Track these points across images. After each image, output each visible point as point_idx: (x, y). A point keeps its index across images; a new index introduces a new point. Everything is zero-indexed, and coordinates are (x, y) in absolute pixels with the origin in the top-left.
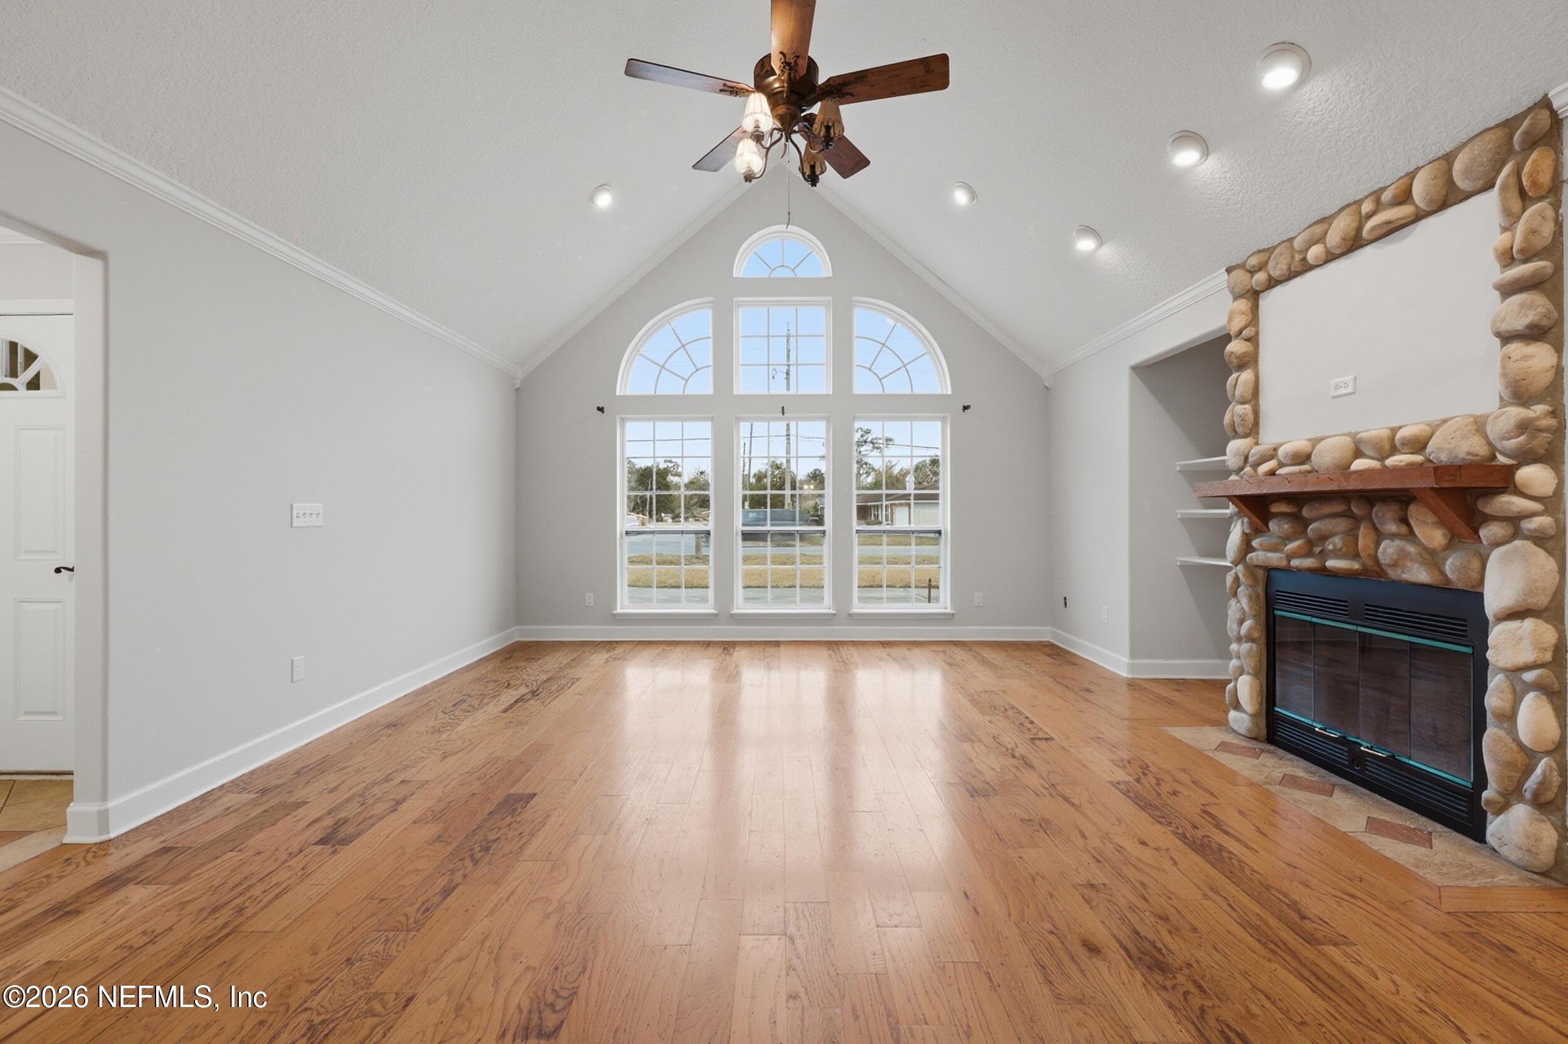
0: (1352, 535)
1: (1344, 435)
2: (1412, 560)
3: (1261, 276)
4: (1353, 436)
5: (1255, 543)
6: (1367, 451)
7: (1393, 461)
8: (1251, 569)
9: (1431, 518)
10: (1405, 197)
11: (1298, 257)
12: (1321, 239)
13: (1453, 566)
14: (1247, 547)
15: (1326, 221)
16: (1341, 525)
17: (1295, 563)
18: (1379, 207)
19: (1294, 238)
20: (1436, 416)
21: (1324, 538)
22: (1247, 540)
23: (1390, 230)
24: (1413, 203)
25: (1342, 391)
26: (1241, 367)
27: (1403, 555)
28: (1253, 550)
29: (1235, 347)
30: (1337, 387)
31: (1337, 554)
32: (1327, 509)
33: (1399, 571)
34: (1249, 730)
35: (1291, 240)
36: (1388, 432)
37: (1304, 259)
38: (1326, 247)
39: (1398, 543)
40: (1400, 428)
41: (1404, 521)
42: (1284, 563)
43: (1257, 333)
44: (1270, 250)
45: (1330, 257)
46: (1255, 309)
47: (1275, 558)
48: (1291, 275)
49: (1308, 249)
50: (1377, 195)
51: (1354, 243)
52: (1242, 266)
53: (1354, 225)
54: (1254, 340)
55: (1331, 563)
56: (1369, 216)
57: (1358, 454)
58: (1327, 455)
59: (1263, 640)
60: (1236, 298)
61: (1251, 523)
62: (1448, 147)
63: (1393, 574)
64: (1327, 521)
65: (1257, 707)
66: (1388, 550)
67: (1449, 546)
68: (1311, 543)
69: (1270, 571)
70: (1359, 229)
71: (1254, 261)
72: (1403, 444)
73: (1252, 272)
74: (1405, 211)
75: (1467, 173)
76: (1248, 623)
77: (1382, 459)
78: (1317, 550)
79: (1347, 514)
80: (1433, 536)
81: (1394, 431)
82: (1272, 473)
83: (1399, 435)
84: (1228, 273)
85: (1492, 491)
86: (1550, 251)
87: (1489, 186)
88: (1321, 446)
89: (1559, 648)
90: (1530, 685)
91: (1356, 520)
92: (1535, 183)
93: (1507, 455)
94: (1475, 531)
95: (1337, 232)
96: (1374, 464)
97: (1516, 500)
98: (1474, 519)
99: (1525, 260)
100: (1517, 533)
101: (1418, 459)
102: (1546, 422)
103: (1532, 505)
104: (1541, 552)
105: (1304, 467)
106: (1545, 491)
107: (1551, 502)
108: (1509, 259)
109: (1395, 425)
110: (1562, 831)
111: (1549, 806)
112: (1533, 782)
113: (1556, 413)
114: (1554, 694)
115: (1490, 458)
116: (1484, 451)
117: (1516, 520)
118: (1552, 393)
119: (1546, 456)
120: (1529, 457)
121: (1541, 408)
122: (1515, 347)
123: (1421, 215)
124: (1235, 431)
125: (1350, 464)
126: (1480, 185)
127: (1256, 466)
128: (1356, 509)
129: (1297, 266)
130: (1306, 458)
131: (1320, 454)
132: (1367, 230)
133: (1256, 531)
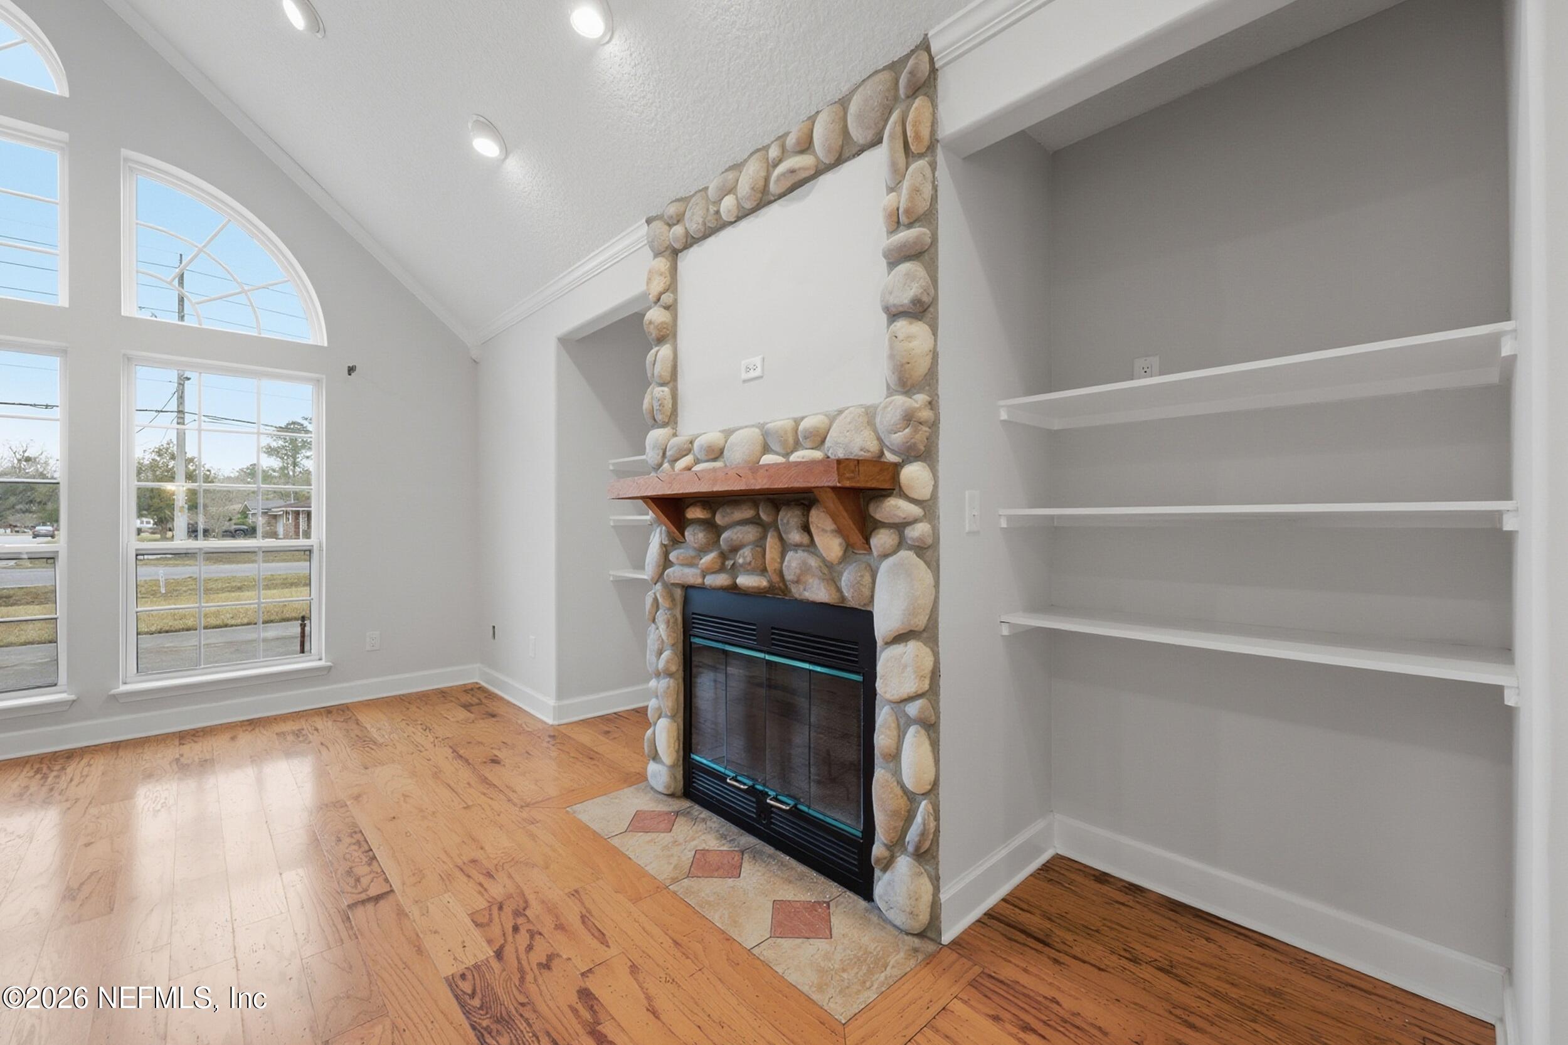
0: (760, 543)
1: (753, 426)
2: (813, 576)
3: (678, 230)
4: (761, 426)
5: (672, 556)
6: (775, 446)
7: (797, 456)
8: (669, 588)
9: (829, 524)
10: (806, 146)
11: (712, 209)
12: (732, 190)
13: (848, 582)
14: (666, 563)
15: (737, 167)
16: (749, 533)
17: (709, 580)
18: (784, 154)
19: (708, 187)
20: (833, 408)
21: (735, 549)
22: (666, 551)
23: (798, 184)
24: (814, 153)
25: (752, 374)
26: (661, 340)
27: (805, 569)
28: (671, 564)
29: (656, 315)
30: (748, 369)
31: (750, 570)
32: (740, 514)
33: (801, 587)
34: (668, 787)
35: (704, 190)
36: (791, 423)
37: (718, 213)
38: (737, 198)
39: (801, 555)
40: (803, 418)
41: (806, 528)
42: (699, 581)
43: (676, 300)
44: (685, 200)
45: (743, 214)
46: (674, 270)
47: (691, 576)
48: (709, 232)
49: (721, 200)
50: (782, 139)
51: (763, 199)
52: (660, 217)
53: (763, 174)
54: (671, 308)
55: (741, 580)
56: (777, 165)
57: (766, 449)
58: (738, 449)
59: (681, 674)
60: (657, 254)
61: (669, 533)
62: (843, 88)
63: (797, 592)
64: (739, 528)
65: (674, 755)
66: (794, 562)
67: (845, 558)
68: (723, 556)
69: (687, 588)
70: (767, 181)
71: (672, 210)
72: (806, 438)
73: (669, 226)
74: (807, 165)
75: (862, 121)
76: (666, 655)
77: (787, 455)
78: (729, 563)
79: (755, 521)
80: (830, 545)
81: (797, 421)
82: (690, 472)
83: (803, 425)
84: (648, 225)
85: (881, 494)
86: (927, 217)
87: (877, 141)
88: (733, 438)
89: (935, 674)
90: (910, 722)
91: (764, 527)
92: (917, 137)
93: (893, 452)
94: (867, 540)
95: (747, 181)
96: (780, 459)
97: (902, 503)
98: (866, 526)
99: (910, 226)
100: (901, 544)
101: (818, 455)
102: (926, 414)
103: (914, 510)
104: (921, 564)
105: (718, 464)
106: (924, 493)
107: (929, 507)
108: (896, 222)
109: (798, 415)
110: (936, 881)
111: (926, 855)
112: (912, 835)
113: (932, 405)
114: (931, 727)
115: (882, 454)
116: (873, 446)
117: (900, 527)
118: (928, 381)
119: (925, 453)
120: (911, 454)
121: (921, 398)
122: (902, 326)
123: (821, 170)
124: (655, 420)
125: (758, 461)
126: (870, 139)
127: (673, 462)
128: (765, 514)
129: (712, 221)
130: (720, 453)
131: (732, 448)
132: (773, 180)
133: (674, 541)
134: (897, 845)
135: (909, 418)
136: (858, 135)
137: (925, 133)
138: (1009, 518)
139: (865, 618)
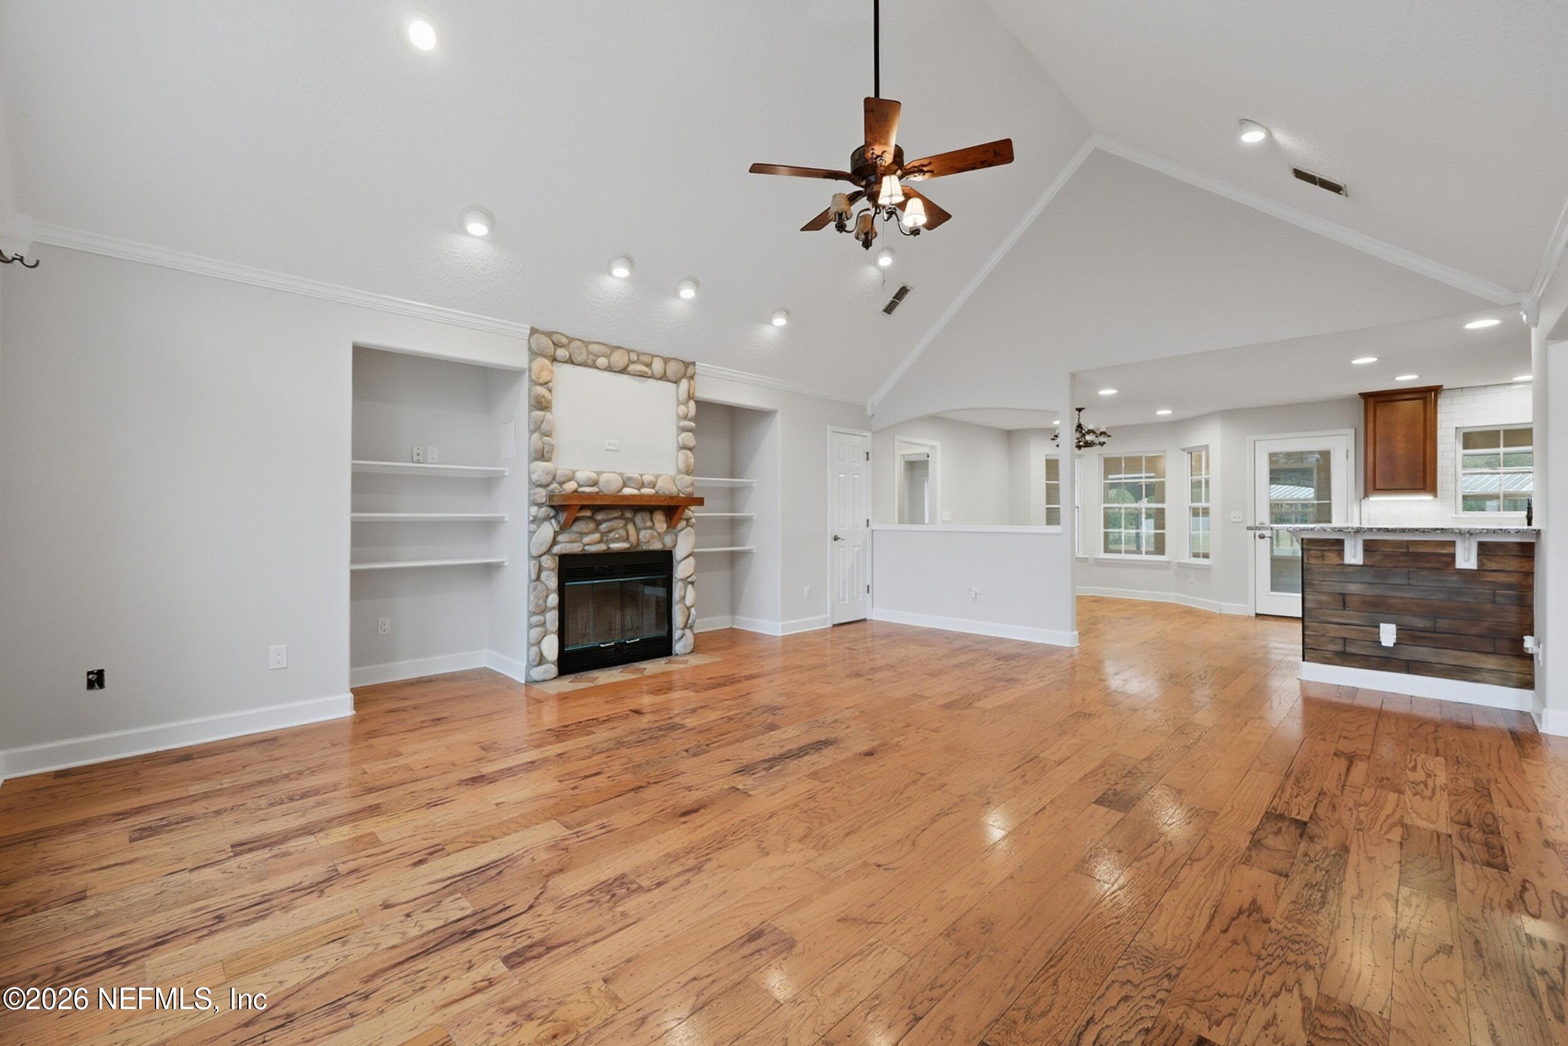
0: (626, 528)
1: (614, 473)
4: (621, 474)
5: (560, 539)
6: (629, 484)
8: (553, 557)
9: (662, 518)
10: (650, 366)
11: (591, 356)
12: (608, 356)
13: (668, 540)
14: (554, 542)
15: (613, 348)
16: (621, 523)
17: (588, 549)
18: (637, 361)
19: (591, 343)
20: (654, 473)
21: (610, 532)
22: (556, 534)
23: (642, 375)
24: (651, 369)
25: (610, 449)
26: (545, 409)
27: (653, 537)
28: (557, 544)
30: (609, 445)
31: (617, 540)
32: (612, 514)
33: (648, 544)
35: (588, 344)
37: (595, 361)
38: (609, 363)
39: (650, 531)
41: (652, 521)
42: (580, 550)
43: (552, 388)
44: (571, 340)
45: (609, 369)
46: (552, 371)
47: (576, 548)
48: (584, 364)
49: (599, 357)
50: (639, 354)
51: (623, 371)
52: (549, 334)
53: (626, 363)
54: (551, 393)
55: (613, 546)
56: (633, 362)
57: (625, 485)
58: (611, 482)
59: (558, 606)
60: (534, 354)
61: (561, 524)
62: (667, 356)
63: (645, 548)
64: (615, 521)
66: (644, 535)
67: (666, 532)
68: (603, 534)
69: (566, 557)
70: (626, 367)
71: (562, 340)
72: (646, 483)
73: (556, 345)
74: (647, 371)
75: (673, 374)
77: (638, 489)
78: (605, 539)
79: (622, 517)
80: (662, 526)
82: (577, 491)
83: (644, 479)
84: (532, 333)
87: (678, 382)
88: (601, 479)
89: (695, 567)
90: (689, 583)
91: (628, 521)
92: (692, 394)
93: (683, 494)
94: (676, 525)
95: (619, 359)
96: (635, 492)
97: (688, 512)
98: (678, 520)
100: (688, 525)
101: (653, 491)
104: (693, 532)
105: (596, 489)
108: (687, 417)
109: (641, 473)
112: (691, 619)
115: (679, 494)
116: (676, 491)
117: (688, 520)
118: (692, 472)
121: (692, 479)
122: (686, 452)
123: (652, 377)
124: (543, 455)
125: (621, 490)
126: (674, 380)
127: (561, 484)
128: (628, 515)
129: (590, 362)
130: (595, 483)
131: (608, 482)
132: (631, 368)
133: (564, 528)
134: (685, 627)
136: (669, 374)
139: (671, 555)
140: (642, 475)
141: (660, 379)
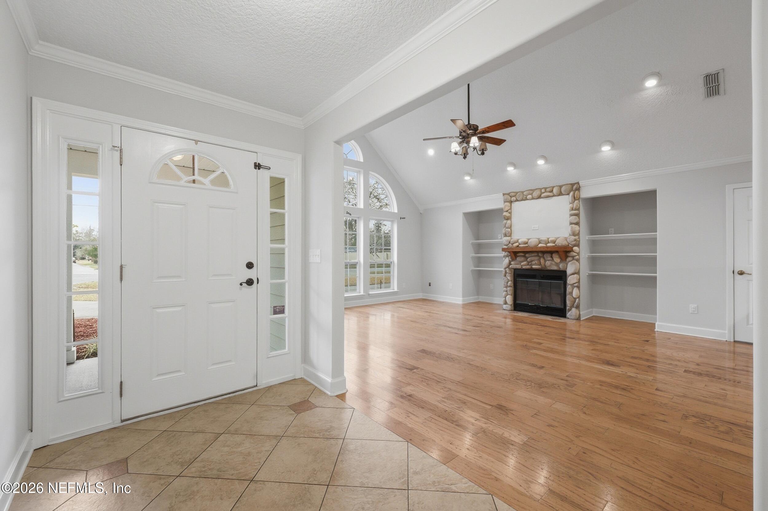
0: (539, 260)
1: (536, 238)
2: (553, 265)
3: (513, 198)
4: (539, 239)
5: (512, 263)
6: (542, 242)
7: (549, 245)
8: (510, 269)
9: (557, 256)
10: (552, 191)
12: (532, 194)
13: (561, 266)
14: (510, 264)
15: (533, 190)
16: (537, 258)
17: (524, 267)
18: (546, 192)
19: (524, 192)
20: (556, 237)
21: (532, 261)
22: (510, 262)
23: (548, 197)
24: (553, 193)
25: (535, 229)
26: (507, 219)
27: (551, 264)
28: (511, 264)
29: (505, 214)
31: (535, 264)
32: (533, 255)
33: (550, 267)
35: (523, 192)
37: (526, 197)
38: (532, 196)
39: (550, 261)
40: (549, 238)
41: (552, 257)
42: (520, 267)
44: (517, 193)
45: (533, 199)
46: (511, 206)
47: (518, 267)
48: (522, 200)
49: (528, 195)
50: (545, 188)
51: (539, 197)
52: (508, 194)
53: (540, 194)
54: (510, 213)
55: (534, 267)
56: (544, 193)
57: (540, 243)
58: (533, 242)
59: (513, 286)
60: (505, 202)
61: (511, 258)
62: (561, 184)
63: (549, 268)
64: (533, 257)
65: (512, 302)
66: (548, 263)
67: (560, 262)
68: (529, 262)
69: (515, 270)
70: (541, 195)
71: (513, 194)
72: (551, 242)
73: (511, 197)
74: (551, 194)
75: (565, 191)
76: (509, 282)
77: (546, 244)
78: (530, 264)
79: (538, 256)
80: (557, 260)
82: (518, 246)
83: (550, 239)
84: (503, 196)
85: (569, 252)
86: (578, 209)
87: (568, 194)
88: (529, 241)
89: (579, 279)
90: (575, 287)
91: (540, 257)
92: (577, 197)
93: (572, 245)
94: (566, 259)
95: (536, 194)
96: (545, 245)
97: (574, 253)
98: (567, 257)
99: (575, 210)
100: (573, 259)
101: (554, 245)
102: (578, 239)
103: (576, 254)
104: (577, 262)
105: (527, 245)
106: (578, 252)
107: (578, 254)
108: (572, 209)
109: (548, 237)
110: (579, 311)
111: (578, 307)
112: (576, 304)
113: (579, 238)
114: (578, 287)
115: (569, 245)
116: (567, 244)
117: (573, 257)
118: (578, 234)
119: (578, 246)
120: (575, 246)
121: (577, 237)
122: (573, 225)
123: (554, 196)
124: (506, 235)
125: (538, 245)
126: (567, 194)
127: (512, 244)
128: (540, 255)
129: (524, 198)
130: (527, 243)
131: (530, 242)
132: (543, 195)
133: (513, 260)
134: (572, 306)
135: (575, 240)
136: (563, 192)
137: (578, 197)
138: (588, 256)
139: (565, 272)
140: (548, 239)
141: (559, 195)
